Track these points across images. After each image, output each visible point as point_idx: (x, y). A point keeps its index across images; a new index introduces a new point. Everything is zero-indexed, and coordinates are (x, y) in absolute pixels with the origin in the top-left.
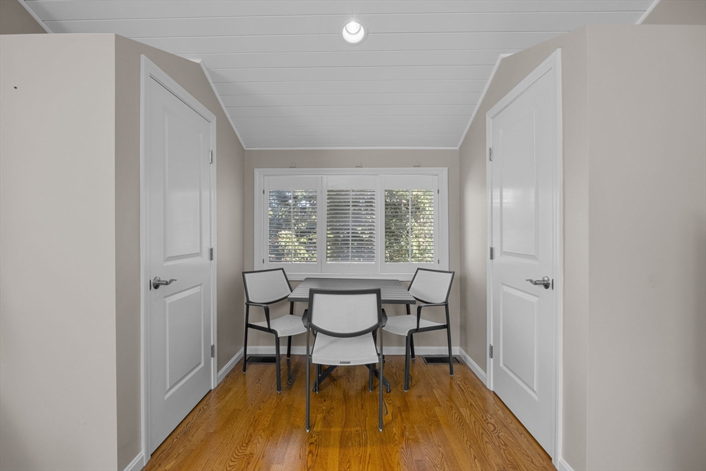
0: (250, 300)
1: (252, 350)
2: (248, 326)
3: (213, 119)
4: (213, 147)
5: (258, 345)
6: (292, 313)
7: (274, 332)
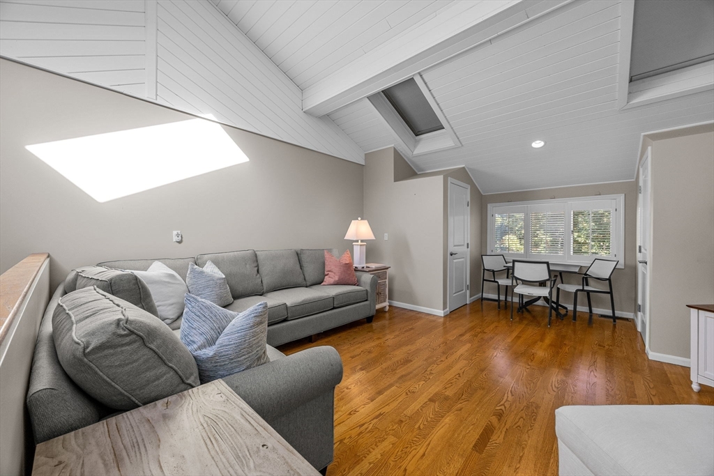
0: (486, 268)
1: (485, 295)
2: (484, 280)
3: (469, 187)
4: (469, 200)
5: (489, 293)
6: (508, 278)
7: (497, 282)
